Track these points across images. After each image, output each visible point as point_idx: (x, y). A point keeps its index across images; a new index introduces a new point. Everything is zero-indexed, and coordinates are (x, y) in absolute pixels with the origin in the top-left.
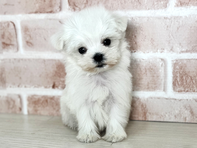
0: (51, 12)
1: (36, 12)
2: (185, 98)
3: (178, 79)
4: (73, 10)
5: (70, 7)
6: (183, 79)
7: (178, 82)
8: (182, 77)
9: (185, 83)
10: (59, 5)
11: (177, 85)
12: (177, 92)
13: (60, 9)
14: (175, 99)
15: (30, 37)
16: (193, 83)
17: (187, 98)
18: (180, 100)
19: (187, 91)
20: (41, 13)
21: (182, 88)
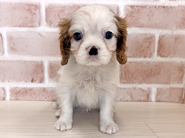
0: (32, 26)
1: (20, 26)
2: (127, 87)
3: (123, 75)
4: (49, 26)
5: (47, 24)
6: (126, 75)
7: (123, 77)
8: (126, 74)
9: (127, 78)
10: (39, 22)
11: (122, 79)
12: (122, 84)
13: (39, 25)
14: (121, 88)
15: (14, 44)
16: (133, 78)
17: (129, 87)
18: (124, 89)
19: (129, 83)
20: (23, 26)
21: (125, 80)
